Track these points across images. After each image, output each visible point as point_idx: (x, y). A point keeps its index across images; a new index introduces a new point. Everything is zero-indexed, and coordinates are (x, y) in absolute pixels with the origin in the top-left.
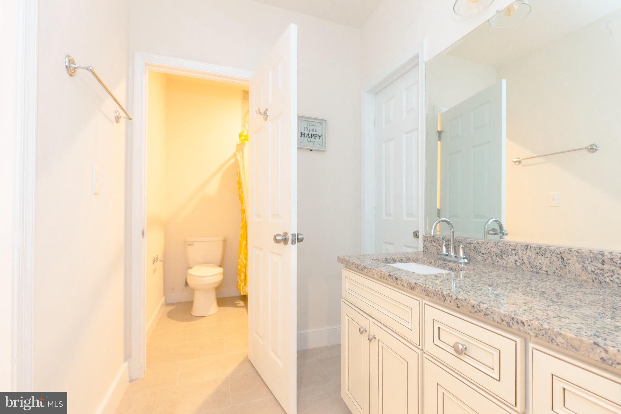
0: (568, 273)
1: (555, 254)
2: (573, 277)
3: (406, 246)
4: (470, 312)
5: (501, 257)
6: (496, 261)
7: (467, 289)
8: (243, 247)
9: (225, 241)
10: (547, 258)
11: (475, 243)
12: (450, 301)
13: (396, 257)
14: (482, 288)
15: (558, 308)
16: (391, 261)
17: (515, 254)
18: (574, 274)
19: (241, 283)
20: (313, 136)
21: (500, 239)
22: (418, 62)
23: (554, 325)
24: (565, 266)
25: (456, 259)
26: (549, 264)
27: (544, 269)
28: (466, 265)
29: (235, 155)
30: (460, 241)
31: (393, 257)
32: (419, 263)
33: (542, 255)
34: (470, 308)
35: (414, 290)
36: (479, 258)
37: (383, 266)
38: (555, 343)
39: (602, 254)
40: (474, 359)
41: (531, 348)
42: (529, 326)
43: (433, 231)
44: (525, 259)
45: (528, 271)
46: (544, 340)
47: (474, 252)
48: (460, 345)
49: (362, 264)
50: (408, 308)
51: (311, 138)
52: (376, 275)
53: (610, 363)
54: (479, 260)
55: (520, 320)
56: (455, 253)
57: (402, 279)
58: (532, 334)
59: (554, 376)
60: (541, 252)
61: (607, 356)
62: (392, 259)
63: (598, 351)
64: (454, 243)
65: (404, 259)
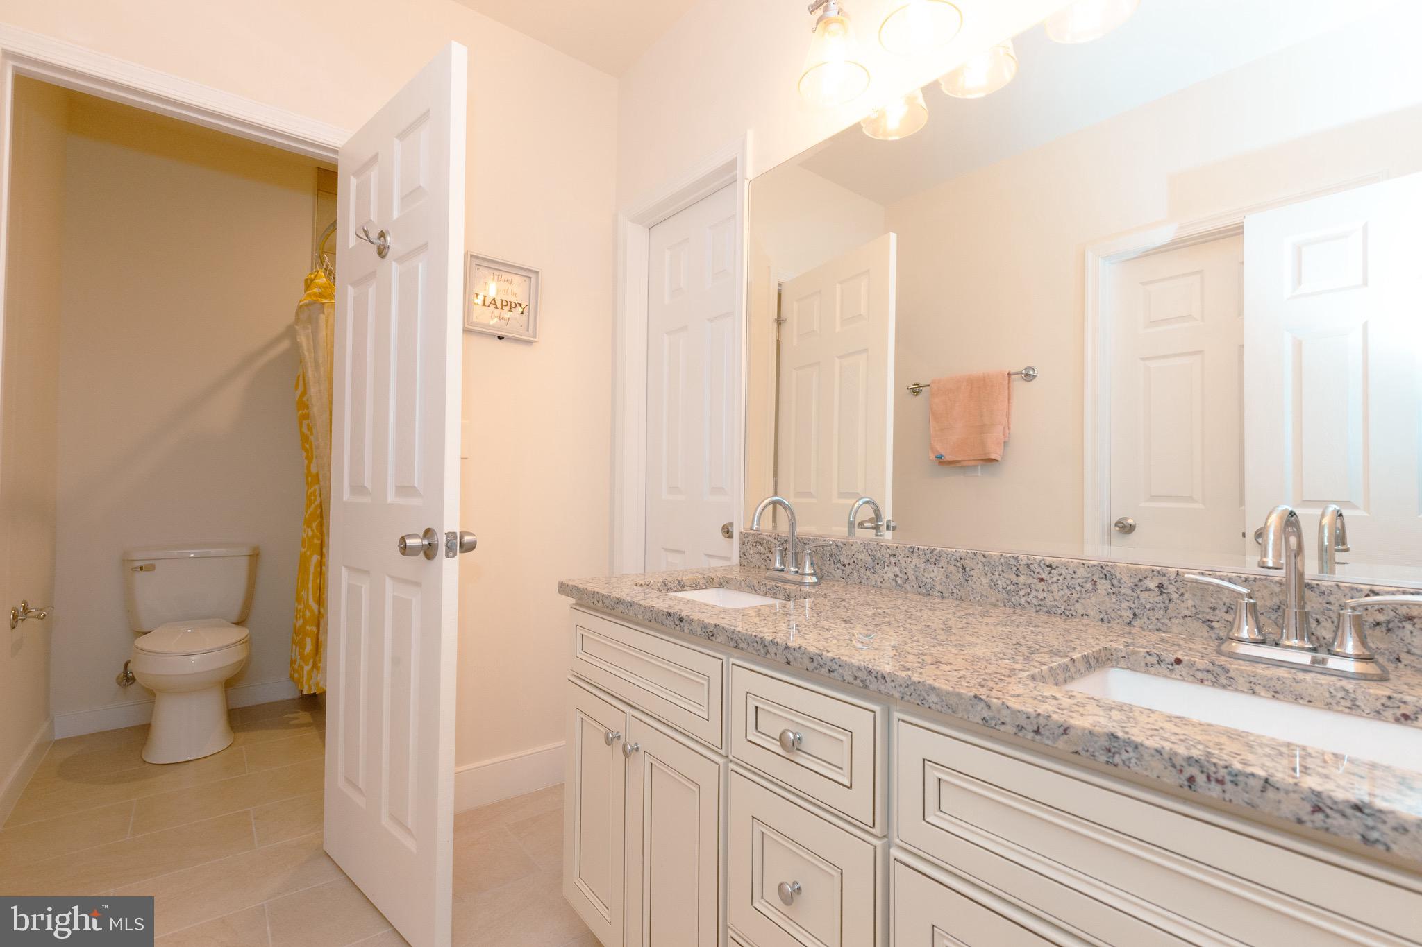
0: (970, 593)
1: (953, 562)
2: (978, 599)
3: (709, 556)
4: (807, 670)
5: (872, 570)
6: (866, 577)
7: (806, 630)
8: (312, 569)
9: (255, 557)
10: (942, 568)
11: (831, 545)
12: (776, 654)
13: (684, 578)
14: (832, 626)
15: (941, 649)
16: (674, 586)
17: (895, 563)
18: (980, 595)
19: (302, 663)
20: (507, 305)
21: (877, 537)
22: (736, 175)
23: (927, 676)
24: (967, 581)
25: (798, 578)
26: (944, 579)
27: (938, 588)
28: (814, 588)
29: (290, 332)
30: (805, 542)
31: (679, 579)
32: (730, 589)
33: (935, 564)
34: (807, 661)
35: (714, 639)
36: (838, 573)
37: (657, 597)
38: (927, 706)
39: (1016, 559)
40: (812, 756)
41: (895, 721)
42: (893, 681)
43: (755, 523)
44: (910, 572)
45: (914, 593)
46: (913, 703)
47: (828, 562)
48: (791, 736)
49: (614, 595)
50: (701, 678)
51: (502, 309)
52: (640, 617)
53: (993, 725)
54: (837, 577)
55: (879, 673)
56: (796, 566)
57: (692, 620)
58: (897, 695)
59: (926, 762)
60: (932, 558)
61: (990, 714)
62: (677, 582)
63: (979, 708)
64: (795, 547)
65: (702, 582)
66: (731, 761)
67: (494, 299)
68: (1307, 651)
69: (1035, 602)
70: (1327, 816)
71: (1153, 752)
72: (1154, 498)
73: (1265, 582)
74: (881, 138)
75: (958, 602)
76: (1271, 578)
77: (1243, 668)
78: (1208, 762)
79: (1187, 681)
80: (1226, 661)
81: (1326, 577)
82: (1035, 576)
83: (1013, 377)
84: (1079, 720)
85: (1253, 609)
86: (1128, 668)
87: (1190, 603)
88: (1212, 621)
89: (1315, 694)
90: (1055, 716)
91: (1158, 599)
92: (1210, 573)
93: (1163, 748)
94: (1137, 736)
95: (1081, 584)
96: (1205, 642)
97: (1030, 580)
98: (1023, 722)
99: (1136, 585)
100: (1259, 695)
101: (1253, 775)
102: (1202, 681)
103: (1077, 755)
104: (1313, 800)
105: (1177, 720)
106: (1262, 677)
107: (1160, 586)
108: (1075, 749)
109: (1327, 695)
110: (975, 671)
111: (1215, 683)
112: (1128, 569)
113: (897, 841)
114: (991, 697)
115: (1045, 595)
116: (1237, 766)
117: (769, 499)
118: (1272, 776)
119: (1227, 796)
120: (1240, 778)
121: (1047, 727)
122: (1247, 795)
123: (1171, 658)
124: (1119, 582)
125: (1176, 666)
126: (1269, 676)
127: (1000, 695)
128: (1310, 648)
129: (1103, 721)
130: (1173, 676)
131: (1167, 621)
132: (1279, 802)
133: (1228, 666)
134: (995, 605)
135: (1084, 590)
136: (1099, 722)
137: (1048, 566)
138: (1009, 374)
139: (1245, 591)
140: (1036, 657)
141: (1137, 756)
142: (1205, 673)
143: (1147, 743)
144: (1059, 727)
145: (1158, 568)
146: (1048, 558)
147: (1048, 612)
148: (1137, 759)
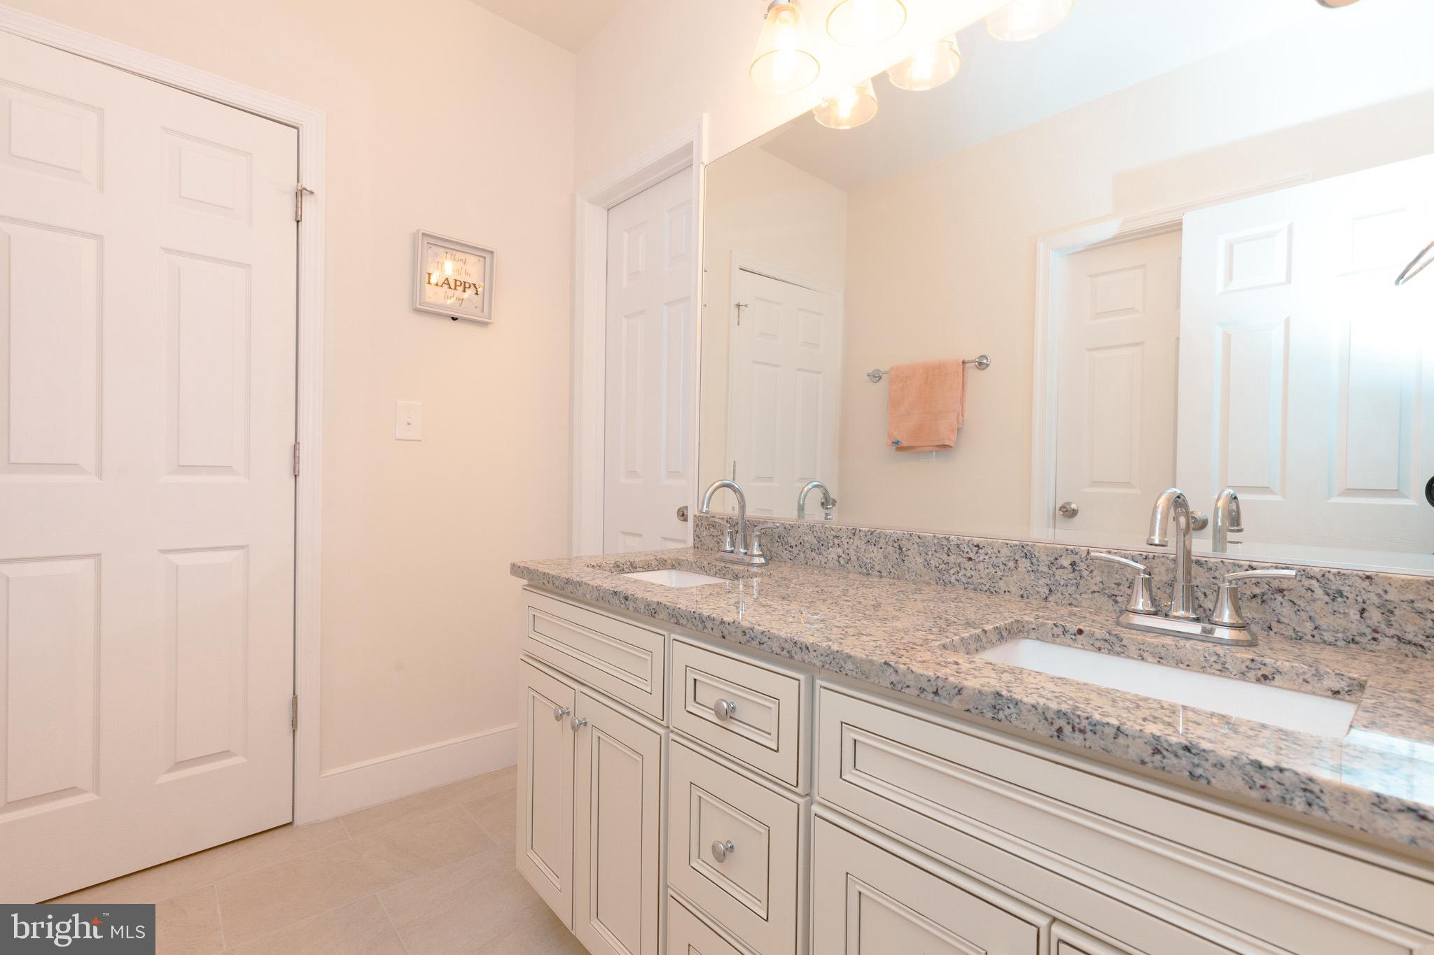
0: (906, 572)
1: (891, 543)
2: (912, 578)
3: (665, 539)
4: (741, 643)
5: (817, 551)
6: (811, 558)
7: (743, 607)
10: (881, 548)
11: (778, 527)
12: (712, 629)
13: (637, 560)
14: (770, 602)
15: (866, 623)
16: (627, 568)
17: (838, 544)
18: (914, 573)
20: (461, 285)
22: (692, 160)
23: (846, 646)
25: (747, 559)
26: (883, 559)
27: (877, 568)
28: (761, 568)
30: (755, 524)
31: (632, 561)
33: (875, 545)
34: (740, 634)
35: (656, 615)
36: (786, 554)
37: (606, 578)
38: (844, 673)
39: (947, 539)
40: (744, 723)
41: (817, 687)
42: (815, 651)
43: (705, 506)
44: (852, 552)
45: (855, 573)
46: (832, 671)
47: (777, 544)
48: (725, 705)
49: (564, 575)
50: (645, 653)
51: (455, 289)
52: (588, 596)
53: (899, 688)
54: (785, 558)
55: (804, 644)
56: (745, 548)
57: (636, 599)
58: (819, 664)
59: (844, 725)
60: (873, 538)
61: (898, 678)
62: (629, 563)
63: (888, 673)
64: (745, 528)
65: (654, 563)
66: (672, 731)
67: (447, 279)
68: (1191, 621)
69: (964, 580)
70: (1164, 757)
71: (1030, 708)
72: (1095, 484)
73: (1163, 560)
74: (833, 127)
75: (893, 581)
76: (1167, 555)
77: (1134, 636)
78: (1073, 714)
79: (1087, 650)
80: (1121, 631)
81: (1219, 554)
82: (964, 556)
83: (967, 365)
84: (971, 681)
85: (1148, 584)
86: (1038, 639)
87: (1098, 579)
88: (1116, 596)
89: (1193, 659)
90: (951, 679)
91: (1072, 575)
92: (1116, 551)
93: (1038, 704)
94: (1018, 694)
95: (1004, 562)
96: (1109, 615)
97: (960, 560)
98: (925, 685)
99: (1052, 563)
100: (1147, 661)
101: (1108, 724)
102: (1100, 649)
103: (968, 713)
104: (1154, 744)
105: (1059, 681)
106: (1150, 644)
107: (1073, 564)
108: (967, 707)
109: (1202, 659)
110: (891, 641)
111: (1111, 652)
112: (1046, 548)
113: (818, 798)
114: (899, 663)
115: (973, 573)
116: (1097, 717)
117: (719, 482)
118: (1124, 724)
119: (1088, 744)
120: (1098, 728)
121: (944, 688)
122: (1102, 742)
123: (1075, 629)
124: (1038, 561)
125: (1078, 636)
126: (1156, 644)
127: (908, 661)
128: (1194, 618)
129: (993, 682)
130: (1076, 645)
131: (1078, 596)
132: (1128, 746)
133: (1122, 635)
134: (928, 584)
135: (1006, 568)
136: (989, 683)
137: (975, 546)
138: (964, 363)
139: (1141, 567)
140: (951, 629)
141: (1017, 712)
142: (1103, 642)
143: (1025, 700)
144: (955, 688)
145: (1072, 547)
146: (976, 539)
147: (975, 589)
148: (1017, 714)
